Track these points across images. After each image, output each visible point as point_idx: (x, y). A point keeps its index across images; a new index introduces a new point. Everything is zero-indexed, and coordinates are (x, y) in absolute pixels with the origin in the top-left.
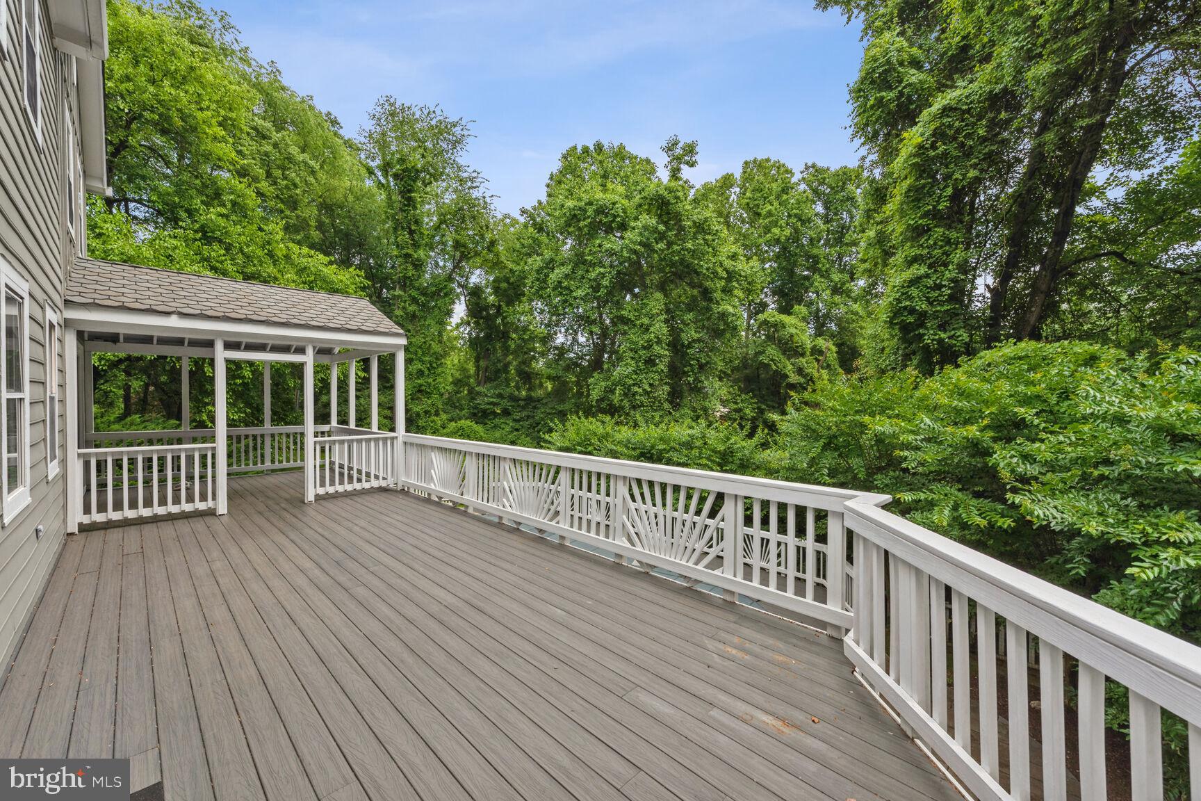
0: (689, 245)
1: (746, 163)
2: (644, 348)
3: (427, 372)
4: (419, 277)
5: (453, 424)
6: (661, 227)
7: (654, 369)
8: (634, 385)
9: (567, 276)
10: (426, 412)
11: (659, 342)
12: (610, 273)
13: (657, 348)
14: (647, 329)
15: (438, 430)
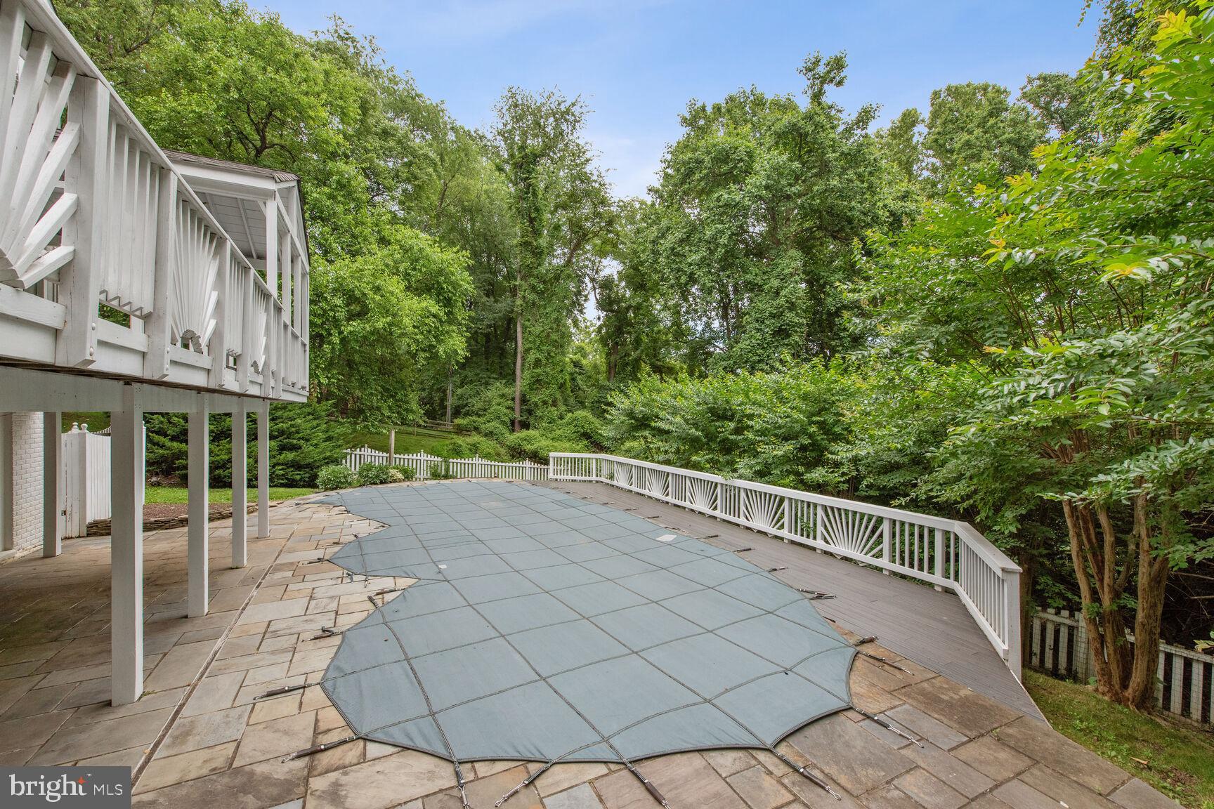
0: (835, 182)
1: (936, 94)
2: (773, 316)
3: (544, 362)
4: (539, 265)
5: (570, 415)
6: (796, 165)
7: (786, 341)
8: (759, 361)
9: (682, 241)
10: (545, 403)
11: (792, 307)
12: (729, 228)
13: (790, 316)
14: (777, 293)
15: (554, 420)
